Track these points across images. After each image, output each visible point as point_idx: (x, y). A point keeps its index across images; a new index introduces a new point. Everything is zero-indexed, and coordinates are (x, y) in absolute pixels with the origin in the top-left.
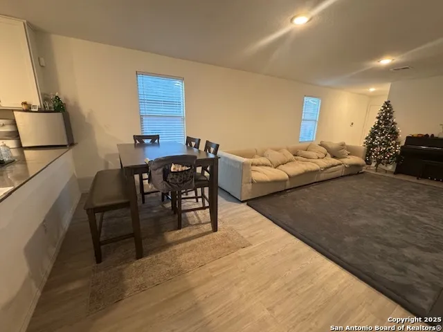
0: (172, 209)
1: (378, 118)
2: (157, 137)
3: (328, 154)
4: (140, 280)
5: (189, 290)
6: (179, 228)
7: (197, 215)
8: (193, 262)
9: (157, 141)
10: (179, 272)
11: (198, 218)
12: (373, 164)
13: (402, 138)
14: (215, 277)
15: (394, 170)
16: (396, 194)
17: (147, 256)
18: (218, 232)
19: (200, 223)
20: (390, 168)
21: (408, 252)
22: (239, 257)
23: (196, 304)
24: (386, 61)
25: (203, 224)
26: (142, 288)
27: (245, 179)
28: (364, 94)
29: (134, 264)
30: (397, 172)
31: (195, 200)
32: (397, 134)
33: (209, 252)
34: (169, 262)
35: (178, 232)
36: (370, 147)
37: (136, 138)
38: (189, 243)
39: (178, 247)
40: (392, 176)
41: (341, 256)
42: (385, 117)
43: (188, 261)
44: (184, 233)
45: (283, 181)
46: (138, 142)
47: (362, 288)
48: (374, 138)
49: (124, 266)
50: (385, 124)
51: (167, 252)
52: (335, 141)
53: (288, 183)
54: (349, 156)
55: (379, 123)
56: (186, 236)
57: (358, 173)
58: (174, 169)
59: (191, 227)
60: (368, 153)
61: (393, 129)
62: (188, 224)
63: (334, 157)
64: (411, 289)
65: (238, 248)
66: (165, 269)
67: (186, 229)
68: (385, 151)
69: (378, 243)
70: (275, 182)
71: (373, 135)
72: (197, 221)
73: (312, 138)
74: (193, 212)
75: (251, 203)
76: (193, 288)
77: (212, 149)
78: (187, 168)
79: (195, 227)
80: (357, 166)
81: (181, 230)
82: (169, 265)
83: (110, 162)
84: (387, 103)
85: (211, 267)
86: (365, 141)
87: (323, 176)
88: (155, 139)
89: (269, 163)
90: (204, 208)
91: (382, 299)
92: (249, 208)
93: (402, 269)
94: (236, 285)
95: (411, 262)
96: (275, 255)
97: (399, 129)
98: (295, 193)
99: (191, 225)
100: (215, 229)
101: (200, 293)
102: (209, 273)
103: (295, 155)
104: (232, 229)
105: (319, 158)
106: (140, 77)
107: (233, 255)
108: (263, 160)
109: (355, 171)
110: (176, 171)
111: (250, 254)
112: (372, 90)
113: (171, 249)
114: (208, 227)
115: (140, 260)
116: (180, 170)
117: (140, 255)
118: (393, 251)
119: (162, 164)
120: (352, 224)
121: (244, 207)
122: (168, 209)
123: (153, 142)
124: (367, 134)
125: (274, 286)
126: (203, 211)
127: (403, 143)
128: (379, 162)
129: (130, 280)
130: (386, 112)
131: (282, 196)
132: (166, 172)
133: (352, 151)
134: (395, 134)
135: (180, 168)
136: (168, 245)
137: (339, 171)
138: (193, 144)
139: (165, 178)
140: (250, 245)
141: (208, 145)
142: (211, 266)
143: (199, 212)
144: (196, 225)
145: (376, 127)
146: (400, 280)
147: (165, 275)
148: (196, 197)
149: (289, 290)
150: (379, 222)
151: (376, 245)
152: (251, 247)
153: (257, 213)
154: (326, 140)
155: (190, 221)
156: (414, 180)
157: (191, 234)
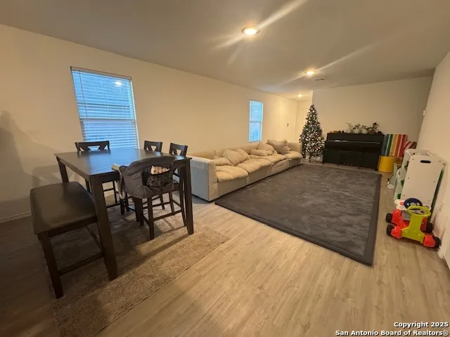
0: (137, 221)
1: (307, 119)
2: (107, 143)
3: (275, 152)
4: (122, 300)
5: (181, 294)
6: (152, 238)
7: (167, 222)
8: (178, 267)
9: (106, 148)
10: (165, 280)
11: (170, 224)
12: (307, 157)
13: (325, 134)
14: (205, 274)
15: (322, 160)
16: (327, 178)
17: (122, 274)
18: (195, 234)
19: (173, 229)
20: (319, 158)
21: (344, 219)
22: (222, 251)
23: (193, 304)
24: (310, 73)
25: (177, 229)
26: (127, 307)
27: (211, 180)
28: (294, 100)
29: (108, 287)
30: (324, 162)
31: (161, 207)
32: (321, 131)
33: (190, 255)
34: (151, 273)
35: (151, 242)
36: (304, 142)
37: (79, 145)
38: (167, 251)
39: (157, 257)
40: (321, 165)
41: (302, 231)
42: (312, 118)
43: (171, 268)
44: (158, 242)
45: (244, 178)
46: (82, 150)
47: (321, 251)
48: (306, 136)
49: (95, 292)
50: (313, 124)
51: (145, 264)
52: (279, 139)
53: (248, 179)
54: (291, 152)
55: (308, 124)
56: (161, 244)
57: (298, 165)
58: (155, 171)
59: (164, 235)
60: (304, 149)
61: (318, 128)
62: (161, 233)
63: (279, 153)
64: (351, 244)
65: (218, 245)
66: (149, 282)
67: (160, 238)
68: (314, 146)
69: (324, 216)
70: (238, 179)
71: (305, 133)
72: (169, 228)
73: (260, 138)
74: (162, 220)
75: (219, 201)
76: (186, 291)
77: (179, 152)
78: (167, 170)
79: (168, 234)
80: (297, 159)
81: (154, 240)
82: (152, 277)
83: (41, 178)
84: (312, 107)
85: (198, 268)
86: (300, 138)
87: (274, 170)
88: (103, 145)
89: (228, 162)
90: (173, 213)
91: (336, 256)
92: (217, 207)
93: (343, 232)
94: (225, 276)
95: (346, 225)
96: (252, 242)
97: (322, 127)
98: (255, 187)
99: (165, 233)
100: (191, 231)
101: (193, 293)
102: (197, 274)
103: (249, 154)
104: (207, 229)
105: (269, 155)
106: (75, 74)
107: (215, 252)
108: (223, 160)
109: (296, 163)
110: (156, 173)
111: (231, 247)
112: (300, 96)
113: (149, 261)
114: (184, 231)
115: (114, 280)
116: (160, 172)
117: (113, 275)
118: (334, 220)
119: (140, 167)
120: (303, 205)
121: (213, 206)
122: (132, 221)
123: (102, 148)
124: (301, 132)
125: (259, 268)
126: (173, 217)
127: (325, 139)
128: (311, 154)
129: (109, 304)
130: (313, 114)
131: (245, 191)
132: (146, 176)
133: (293, 148)
134: (319, 131)
135: (160, 170)
136: (144, 258)
137: (286, 165)
138: (154, 148)
139: (145, 183)
140: (228, 239)
141: (173, 148)
142: (197, 266)
143: (169, 219)
144: (169, 231)
145: (307, 127)
146: (344, 239)
147: (151, 287)
148: (162, 204)
149: (271, 268)
150: (321, 201)
151: (323, 218)
152: (230, 241)
153: (226, 210)
154: (271, 139)
155: (162, 229)
156: (335, 166)
157: (167, 242)
